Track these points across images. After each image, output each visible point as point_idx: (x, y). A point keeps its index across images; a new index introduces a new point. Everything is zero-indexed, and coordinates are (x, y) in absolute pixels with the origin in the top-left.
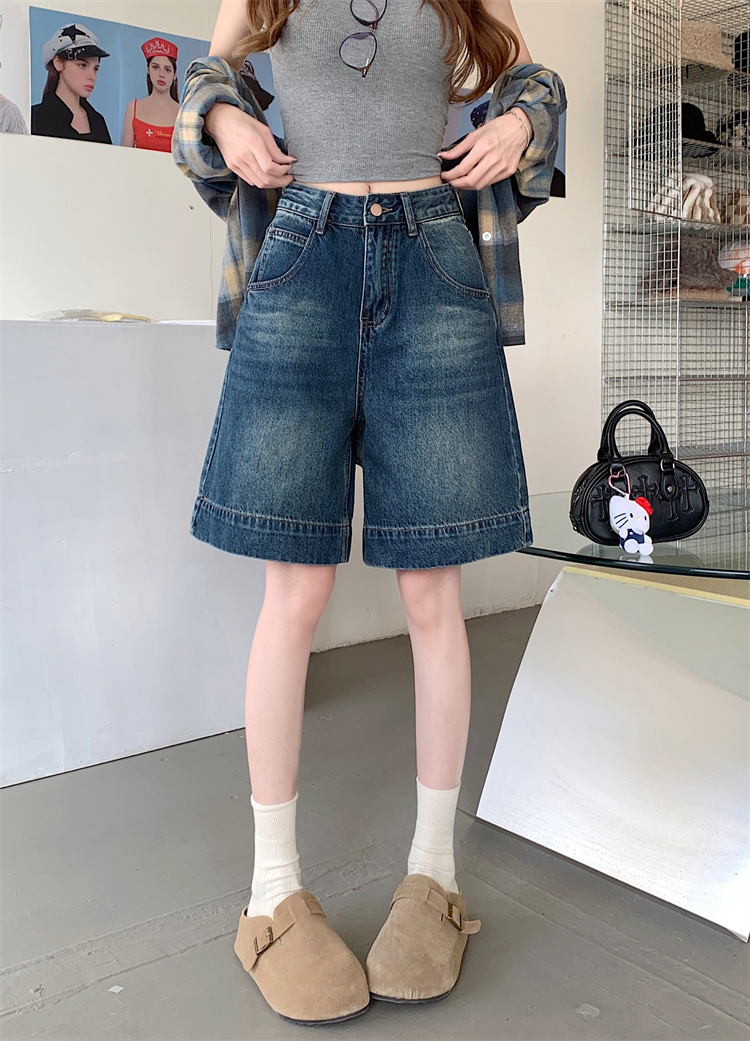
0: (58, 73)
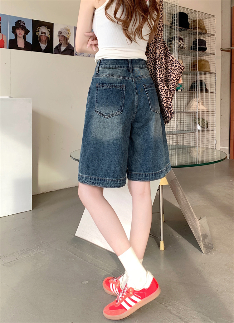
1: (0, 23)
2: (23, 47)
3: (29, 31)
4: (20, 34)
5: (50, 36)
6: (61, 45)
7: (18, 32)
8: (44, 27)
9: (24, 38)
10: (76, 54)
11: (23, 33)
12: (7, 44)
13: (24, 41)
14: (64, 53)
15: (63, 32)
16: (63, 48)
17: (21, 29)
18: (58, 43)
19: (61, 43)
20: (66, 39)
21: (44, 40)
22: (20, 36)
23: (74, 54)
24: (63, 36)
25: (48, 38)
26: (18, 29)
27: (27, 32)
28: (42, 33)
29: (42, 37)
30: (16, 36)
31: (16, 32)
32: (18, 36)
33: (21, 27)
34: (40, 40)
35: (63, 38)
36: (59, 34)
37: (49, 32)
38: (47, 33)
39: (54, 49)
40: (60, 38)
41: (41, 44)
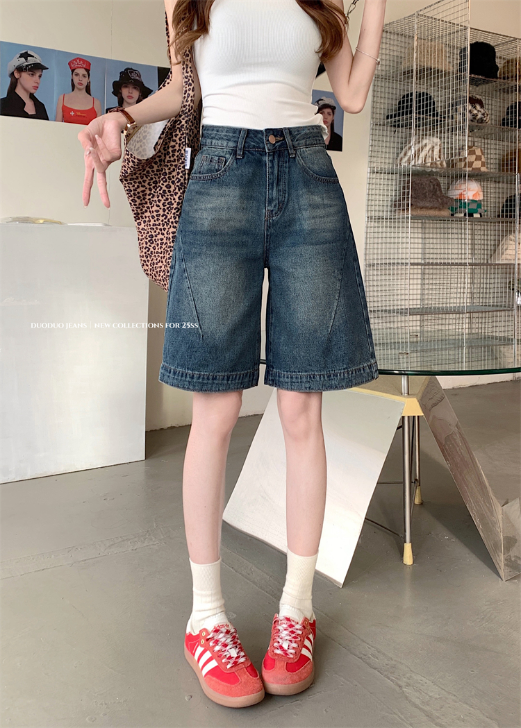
0: (17, 79)
1: (89, 75)
3: (150, 92)
11: (136, 94)
22: (130, 101)
27: (146, 92)
30: (121, 101)
32: (124, 101)
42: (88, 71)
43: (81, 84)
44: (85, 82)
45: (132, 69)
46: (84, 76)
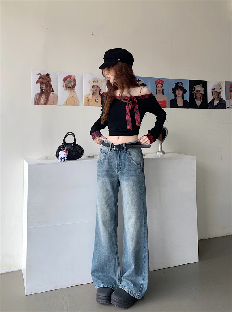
1: (163, 87)
2: (182, 105)
3: (186, 91)
4: (179, 94)
5: (204, 93)
6: (214, 100)
7: (177, 92)
8: (199, 85)
9: (183, 97)
10: (228, 107)
11: (181, 92)
12: (168, 104)
13: (182, 100)
14: (217, 107)
15: (216, 88)
16: (216, 103)
17: (179, 89)
18: (212, 98)
19: (215, 98)
20: (219, 94)
21: (199, 97)
22: (179, 96)
23: (226, 107)
24: (215, 92)
25: (202, 95)
26: (177, 90)
27: (185, 91)
28: (198, 91)
29: (197, 95)
30: (176, 96)
31: (176, 93)
32: (177, 97)
33: (179, 88)
34: (196, 98)
35: (216, 93)
36: (212, 90)
37: (203, 90)
38: (202, 90)
39: (208, 105)
40: (213, 94)
41: (197, 101)
42: (162, 85)
43: (159, 91)
44: (161, 89)
45: (179, 82)
46: (161, 87)
